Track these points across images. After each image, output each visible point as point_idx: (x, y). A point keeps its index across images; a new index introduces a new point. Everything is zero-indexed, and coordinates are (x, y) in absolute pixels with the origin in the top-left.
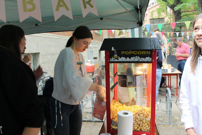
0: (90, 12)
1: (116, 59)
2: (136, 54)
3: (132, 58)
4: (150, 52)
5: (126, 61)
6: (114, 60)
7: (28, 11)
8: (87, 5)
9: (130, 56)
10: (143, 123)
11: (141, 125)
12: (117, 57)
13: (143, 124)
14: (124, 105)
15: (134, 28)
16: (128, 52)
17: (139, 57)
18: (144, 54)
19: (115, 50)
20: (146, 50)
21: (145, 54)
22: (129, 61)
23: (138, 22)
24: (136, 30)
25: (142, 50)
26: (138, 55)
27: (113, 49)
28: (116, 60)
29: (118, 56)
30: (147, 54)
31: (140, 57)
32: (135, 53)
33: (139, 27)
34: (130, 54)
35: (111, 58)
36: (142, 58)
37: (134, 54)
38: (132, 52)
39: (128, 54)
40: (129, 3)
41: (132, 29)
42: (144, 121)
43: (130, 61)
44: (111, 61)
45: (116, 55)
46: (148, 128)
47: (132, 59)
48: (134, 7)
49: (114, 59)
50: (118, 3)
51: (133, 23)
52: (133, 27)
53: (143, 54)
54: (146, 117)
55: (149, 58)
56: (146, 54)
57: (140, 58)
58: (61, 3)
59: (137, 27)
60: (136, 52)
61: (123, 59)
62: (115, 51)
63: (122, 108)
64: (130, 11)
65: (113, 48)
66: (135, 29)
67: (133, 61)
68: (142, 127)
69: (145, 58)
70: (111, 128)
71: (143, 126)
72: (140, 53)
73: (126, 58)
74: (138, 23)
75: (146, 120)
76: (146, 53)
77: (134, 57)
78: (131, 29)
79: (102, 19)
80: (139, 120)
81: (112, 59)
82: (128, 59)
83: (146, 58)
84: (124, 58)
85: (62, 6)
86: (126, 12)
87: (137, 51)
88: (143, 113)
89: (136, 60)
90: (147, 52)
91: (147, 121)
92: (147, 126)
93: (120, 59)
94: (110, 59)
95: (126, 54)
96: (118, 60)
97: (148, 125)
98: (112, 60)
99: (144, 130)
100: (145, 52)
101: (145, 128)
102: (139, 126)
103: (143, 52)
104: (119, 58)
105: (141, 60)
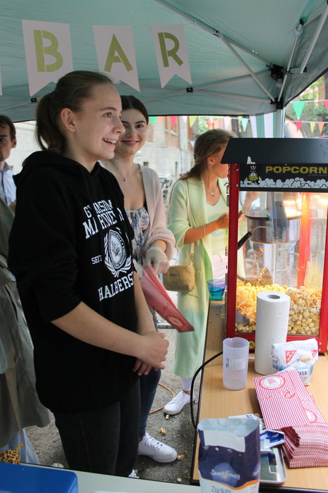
0: (175, 75)
1: (254, 182)
2: (297, 172)
3: (287, 180)
4: (326, 168)
5: (274, 186)
6: (248, 184)
7: (48, 71)
8: (170, 59)
9: (284, 177)
10: (303, 317)
11: (299, 323)
12: (257, 179)
13: (304, 320)
14: (249, 284)
15: (263, 114)
16: (280, 168)
17: (302, 179)
18: (313, 172)
19: (254, 163)
20: (318, 165)
21: (316, 172)
22: (281, 187)
23: (274, 100)
24: (269, 118)
25: (309, 165)
26: (300, 175)
27: (249, 161)
28: (254, 185)
29: (258, 176)
30: (320, 172)
31: (305, 180)
32: (295, 170)
33: (274, 111)
34: (284, 172)
35: (243, 181)
36: (308, 182)
37: (293, 172)
38: (289, 169)
39: (280, 171)
40: (258, 56)
41: (260, 115)
42: (306, 314)
43: (284, 187)
44: (242, 186)
45: (253, 175)
46: (314, 330)
47: (289, 183)
48: (267, 66)
49: (250, 182)
50: (234, 56)
51: (261, 101)
52: (261, 112)
53: (311, 172)
54: (311, 305)
55: (323, 181)
56: (318, 174)
57: (304, 182)
58: (116, 54)
59: (271, 112)
60: (298, 168)
61: (269, 183)
62: (252, 165)
63: (246, 289)
64: (256, 74)
65: (249, 159)
66: (265, 115)
67: (290, 186)
68: (302, 326)
69: (315, 182)
70: (236, 330)
71: (304, 325)
72: (304, 170)
73: (275, 181)
74: (272, 103)
75: (310, 312)
76: (318, 171)
77: (292, 180)
78: (257, 115)
79: (190, 90)
80: (296, 312)
81: (246, 181)
82: (279, 184)
83: (318, 181)
84: (272, 180)
85: (117, 60)
86: (249, 76)
87: (300, 166)
88: (305, 298)
89: (297, 185)
90: (321, 169)
91: (312, 314)
92: (312, 325)
93: (262, 184)
94: (241, 182)
95: (275, 171)
96: (259, 184)
97: (313, 321)
98: (245, 184)
99: (306, 333)
100: (316, 168)
101: (307, 328)
102: (295, 324)
103: (311, 168)
104: (260, 181)
105: (306, 186)
